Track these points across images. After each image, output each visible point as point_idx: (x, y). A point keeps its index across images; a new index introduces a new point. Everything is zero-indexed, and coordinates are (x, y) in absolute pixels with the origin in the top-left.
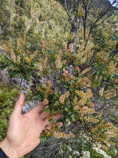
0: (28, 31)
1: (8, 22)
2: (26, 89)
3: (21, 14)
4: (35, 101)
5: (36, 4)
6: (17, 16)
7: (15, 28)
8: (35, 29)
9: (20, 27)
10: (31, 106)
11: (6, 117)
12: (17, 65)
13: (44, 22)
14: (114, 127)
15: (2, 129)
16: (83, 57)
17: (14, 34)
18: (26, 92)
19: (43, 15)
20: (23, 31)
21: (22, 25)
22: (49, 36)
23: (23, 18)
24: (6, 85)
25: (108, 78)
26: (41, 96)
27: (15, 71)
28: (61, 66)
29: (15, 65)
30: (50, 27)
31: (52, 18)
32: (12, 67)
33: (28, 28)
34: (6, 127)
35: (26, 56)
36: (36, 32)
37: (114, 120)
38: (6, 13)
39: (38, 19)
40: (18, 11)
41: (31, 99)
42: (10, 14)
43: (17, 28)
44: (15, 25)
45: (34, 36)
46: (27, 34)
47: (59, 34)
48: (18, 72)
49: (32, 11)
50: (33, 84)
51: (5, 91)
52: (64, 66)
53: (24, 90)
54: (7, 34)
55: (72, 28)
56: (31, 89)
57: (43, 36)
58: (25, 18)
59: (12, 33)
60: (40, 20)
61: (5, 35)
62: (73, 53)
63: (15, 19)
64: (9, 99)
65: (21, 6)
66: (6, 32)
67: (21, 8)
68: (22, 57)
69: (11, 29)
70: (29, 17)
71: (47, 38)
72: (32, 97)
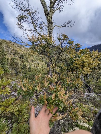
0: (28, 68)
1: (18, 67)
2: (33, 99)
3: (23, 62)
4: (39, 104)
5: (29, 56)
6: (21, 63)
7: (21, 69)
8: (31, 67)
9: (24, 68)
10: (38, 108)
11: (24, 121)
12: (26, 92)
13: (35, 62)
14: (86, 105)
15: (23, 131)
16: (55, 78)
17: (22, 72)
18: (33, 100)
19: (34, 59)
20: (26, 69)
21: (25, 66)
22: (39, 68)
23: (25, 63)
24: (22, 100)
25: (68, 86)
26: (43, 101)
27: (25, 95)
28: (47, 85)
29: (25, 92)
30: (38, 64)
31: (38, 60)
32: (23, 94)
33: (28, 67)
34: (26, 128)
35: (29, 86)
36: (32, 67)
37: (85, 101)
38: (16, 63)
39: (32, 62)
40: (21, 61)
41: (37, 104)
42: (18, 63)
43: (23, 68)
44: (21, 67)
45: (32, 70)
46: (28, 70)
47: (44, 66)
48: (27, 95)
49: (28, 59)
50: (36, 95)
51: (22, 105)
52: (48, 85)
53: (32, 100)
54: (18, 72)
55: (48, 65)
56: (36, 98)
57: (36, 69)
58: (26, 63)
59: (21, 71)
60: (33, 62)
61: (17, 73)
62: (50, 78)
63: (21, 65)
64: (24, 109)
65: (23, 58)
66: (17, 72)
67: (23, 60)
68: (28, 87)
69: (20, 70)
70: (28, 62)
71: (38, 69)
72: (37, 102)
